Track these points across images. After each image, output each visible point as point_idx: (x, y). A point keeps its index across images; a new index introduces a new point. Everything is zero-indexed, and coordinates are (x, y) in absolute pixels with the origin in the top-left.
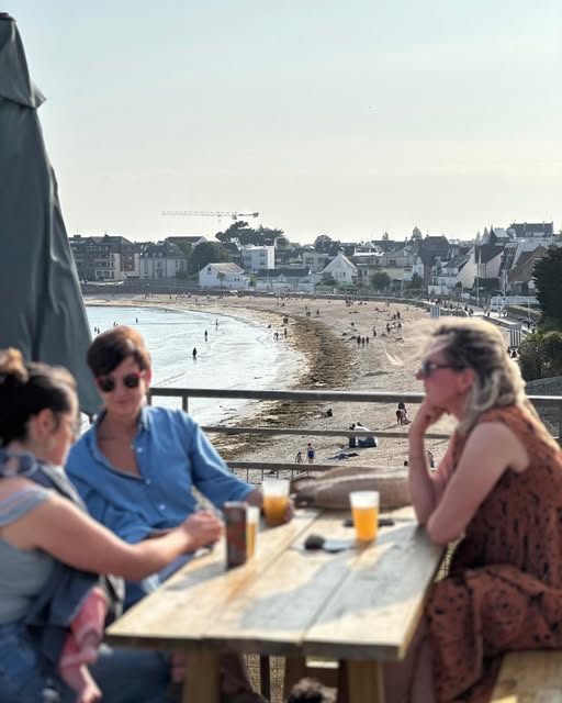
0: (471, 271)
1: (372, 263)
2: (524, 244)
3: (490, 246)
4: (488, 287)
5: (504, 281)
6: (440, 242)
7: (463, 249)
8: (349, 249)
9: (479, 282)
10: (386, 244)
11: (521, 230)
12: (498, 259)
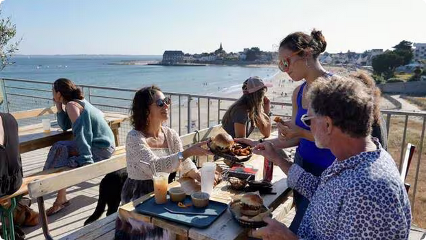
0: (360, 60)
1: (336, 58)
2: (375, 54)
3: (365, 54)
4: (364, 63)
5: (367, 62)
6: (354, 53)
7: (359, 55)
8: (331, 55)
9: (362, 63)
10: (341, 54)
11: (374, 50)
12: (366, 58)
